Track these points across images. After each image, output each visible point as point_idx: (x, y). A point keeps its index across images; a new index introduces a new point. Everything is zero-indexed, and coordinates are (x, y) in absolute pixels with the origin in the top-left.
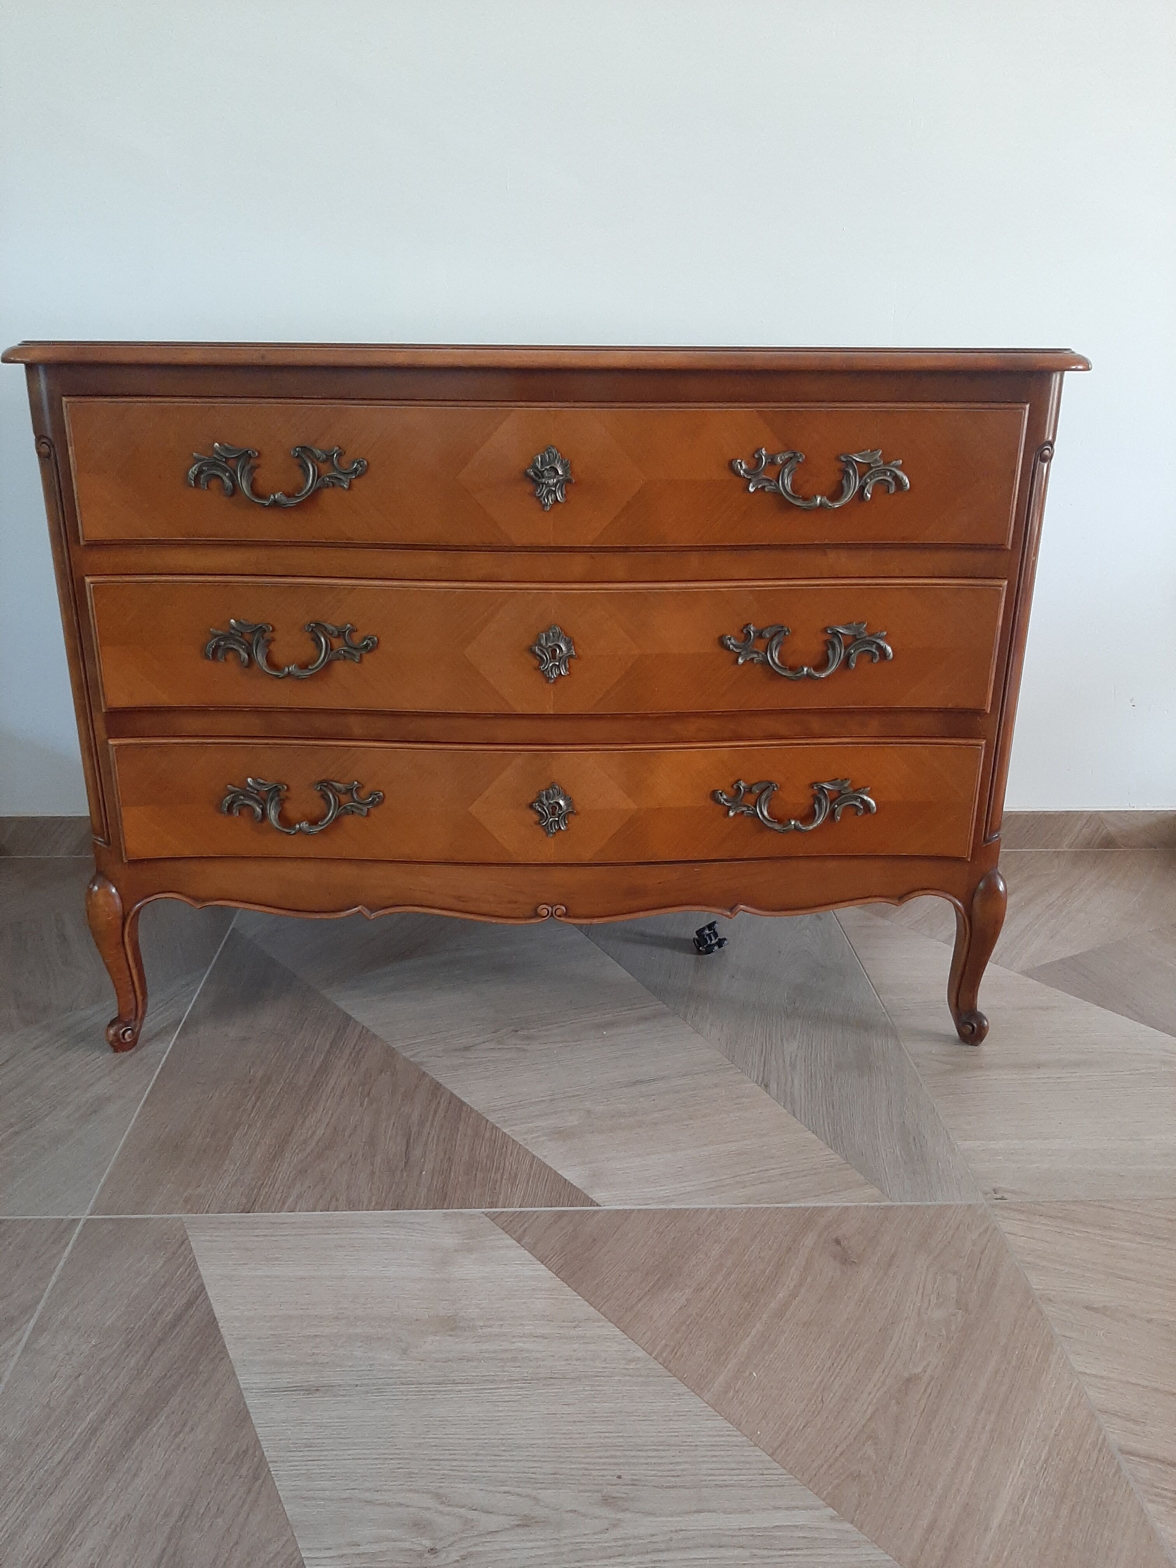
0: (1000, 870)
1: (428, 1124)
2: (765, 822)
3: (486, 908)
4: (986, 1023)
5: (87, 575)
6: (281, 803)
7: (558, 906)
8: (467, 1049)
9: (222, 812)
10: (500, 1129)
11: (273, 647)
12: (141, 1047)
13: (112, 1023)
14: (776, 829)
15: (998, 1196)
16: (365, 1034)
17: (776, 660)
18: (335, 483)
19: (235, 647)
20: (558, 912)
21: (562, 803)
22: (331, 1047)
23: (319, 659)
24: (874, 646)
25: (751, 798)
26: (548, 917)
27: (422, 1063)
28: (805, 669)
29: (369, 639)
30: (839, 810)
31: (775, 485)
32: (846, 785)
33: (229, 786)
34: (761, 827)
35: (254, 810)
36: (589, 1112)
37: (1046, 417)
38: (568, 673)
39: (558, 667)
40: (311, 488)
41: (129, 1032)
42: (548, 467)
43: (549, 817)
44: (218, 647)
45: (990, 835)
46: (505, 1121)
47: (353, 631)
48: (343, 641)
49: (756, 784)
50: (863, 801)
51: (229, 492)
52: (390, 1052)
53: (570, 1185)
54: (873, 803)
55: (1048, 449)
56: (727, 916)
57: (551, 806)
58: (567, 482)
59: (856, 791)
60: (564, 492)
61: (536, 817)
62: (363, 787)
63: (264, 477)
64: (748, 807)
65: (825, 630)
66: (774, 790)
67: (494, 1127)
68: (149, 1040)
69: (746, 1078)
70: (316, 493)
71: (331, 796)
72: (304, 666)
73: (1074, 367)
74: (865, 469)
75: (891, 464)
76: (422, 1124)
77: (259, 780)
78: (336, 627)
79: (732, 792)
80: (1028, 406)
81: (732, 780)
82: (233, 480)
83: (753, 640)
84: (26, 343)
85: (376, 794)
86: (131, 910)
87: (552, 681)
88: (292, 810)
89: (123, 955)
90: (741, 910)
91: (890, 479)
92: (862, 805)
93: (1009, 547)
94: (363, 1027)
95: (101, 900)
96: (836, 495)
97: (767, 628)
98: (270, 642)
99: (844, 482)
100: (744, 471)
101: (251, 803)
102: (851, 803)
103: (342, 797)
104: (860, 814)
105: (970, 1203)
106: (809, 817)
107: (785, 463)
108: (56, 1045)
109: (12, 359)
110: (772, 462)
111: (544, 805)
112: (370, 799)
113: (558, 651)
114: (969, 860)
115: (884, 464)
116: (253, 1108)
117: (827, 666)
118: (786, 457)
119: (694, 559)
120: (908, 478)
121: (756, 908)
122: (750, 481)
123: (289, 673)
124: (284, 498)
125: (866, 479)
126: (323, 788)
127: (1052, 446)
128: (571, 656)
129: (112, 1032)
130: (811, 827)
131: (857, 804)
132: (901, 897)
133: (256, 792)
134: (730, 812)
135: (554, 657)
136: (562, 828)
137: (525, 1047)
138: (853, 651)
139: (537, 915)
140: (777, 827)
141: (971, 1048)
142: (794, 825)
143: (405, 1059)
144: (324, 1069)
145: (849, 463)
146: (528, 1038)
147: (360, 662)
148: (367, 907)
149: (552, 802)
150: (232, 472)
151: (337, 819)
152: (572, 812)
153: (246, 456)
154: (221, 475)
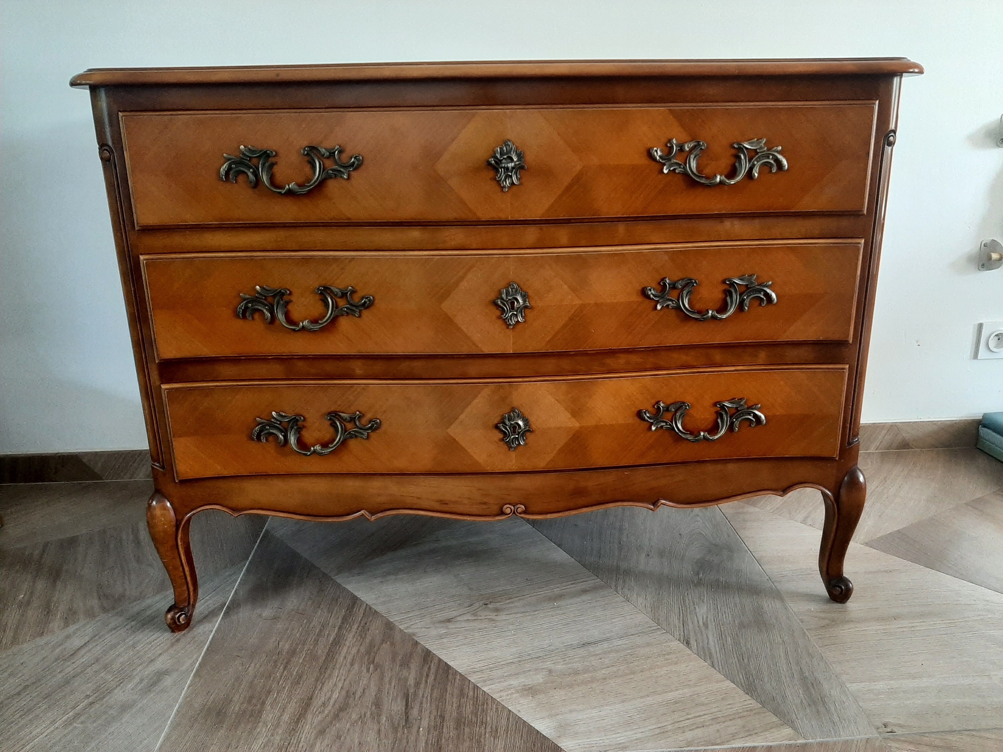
0: (860, 465)
1: (422, 686)
2: (680, 434)
3: (461, 509)
4: (851, 585)
5: (142, 254)
6: (299, 431)
7: (519, 506)
8: (449, 621)
9: (253, 440)
10: (480, 688)
11: (290, 307)
12: (193, 628)
13: (169, 611)
14: (689, 439)
15: (889, 730)
16: (370, 612)
17: (687, 306)
18: (337, 174)
19: (260, 308)
20: (519, 510)
21: (521, 423)
22: (343, 623)
23: (327, 314)
24: (762, 293)
25: (669, 416)
26: (511, 514)
27: (414, 634)
28: (710, 312)
29: (367, 298)
30: (737, 423)
31: (684, 167)
32: (742, 403)
33: (257, 419)
34: (677, 438)
35: (278, 437)
36: (550, 671)
37: (890, 112)
38: (524, 320)
39: (516, 316)
40: (317, 179)
41: (183, 616)
42: (505, 157)
43: (511, 435)
44: (246, 308)
45: (853, 439)
46: (485, 681)
47: (353, 292)
48: (345, 301)
49: (672, 404)
50: (755, 416)
51: (252, 184)
52: (389, 626)
53: (542, 736)
54: (763, 417)
55: (892, 136)
56: (651, 509)
57: (512, 426)
58: (520, 168)
59: (750, 407)
60: (519, 176)
61: (501, 436)
62: (364, 415)
63: (280, 172)
64: (666, 423)
65: (724, 282)
66: (686, 408)
67: (476, 688)
68: (201, 621)
69: (671, 637)
70: (321, 184)
71: (338, 424)
72: (315, 321)
73: (911, 70)
74: (753, 154)
75: (773, 149)
76: (417, 684)
77: (281, 413)
78: (339, 289)
79: (654, 412)
80: (877, 102)
81: (653, 402)
82: (256, 174)
83: (669, 290)
84: (90, 70)
85: (374, 421)
86: (182, 519)
87: (512, 327)
88: (308, 436)
89: (176, 554)
90: (662, 504)
91: (772, 162)
92: (754, 418)
93: (865, 212)
94: (367, 604)
95: (158, 512)
96: (732, 174)
97: (679, 280)
98: (287, 303)
99: (737, 164)
100: (660, 157)
101: (274, 431)
102: (746, 417)
103: (347, 424)
104: (753, 426)
105: (867, 736)
106: (714, 429)
107: (692, 150)
108: (127, 627)
109: (79, 82)
110: (681, 149)
111: (507, 425)
112: (370, 425)
113: (516, 303)
114: (837, 459)
115: (769, 149)
116: (281, 677)
117: (727, 308)
118: (691, 146)
119: (621, 228)
120: (787, 160)
121: (673, 502)
122: (664, 164)
123: (303, 327)
124: (296, 187)
125: (754, 161)
126: (332, 418)
127: (895, 133)
128: (526, 307)
129: (169, 616)
130: (716, 437)
131: (750, 417)
132: (785, 490)
133: (279, 423)
134: (653, 426)
135: (513, 308)
136: (522, 444)
137: (494, 617)
138: (745, 297)
139: (502, 513)
140: (690, 437)
141: (839, 605)
142: (704, 435)
143: (401, 631)
144: (337, 642)
145: (741, 149)
146: (497, 610)
147: (360, 316)
148: (369, 512)
149: (513, 423)
150: (255, 169)
151: (344, 443)
152: (529, 430)
153: (265, 155)
154: (246, 171)
